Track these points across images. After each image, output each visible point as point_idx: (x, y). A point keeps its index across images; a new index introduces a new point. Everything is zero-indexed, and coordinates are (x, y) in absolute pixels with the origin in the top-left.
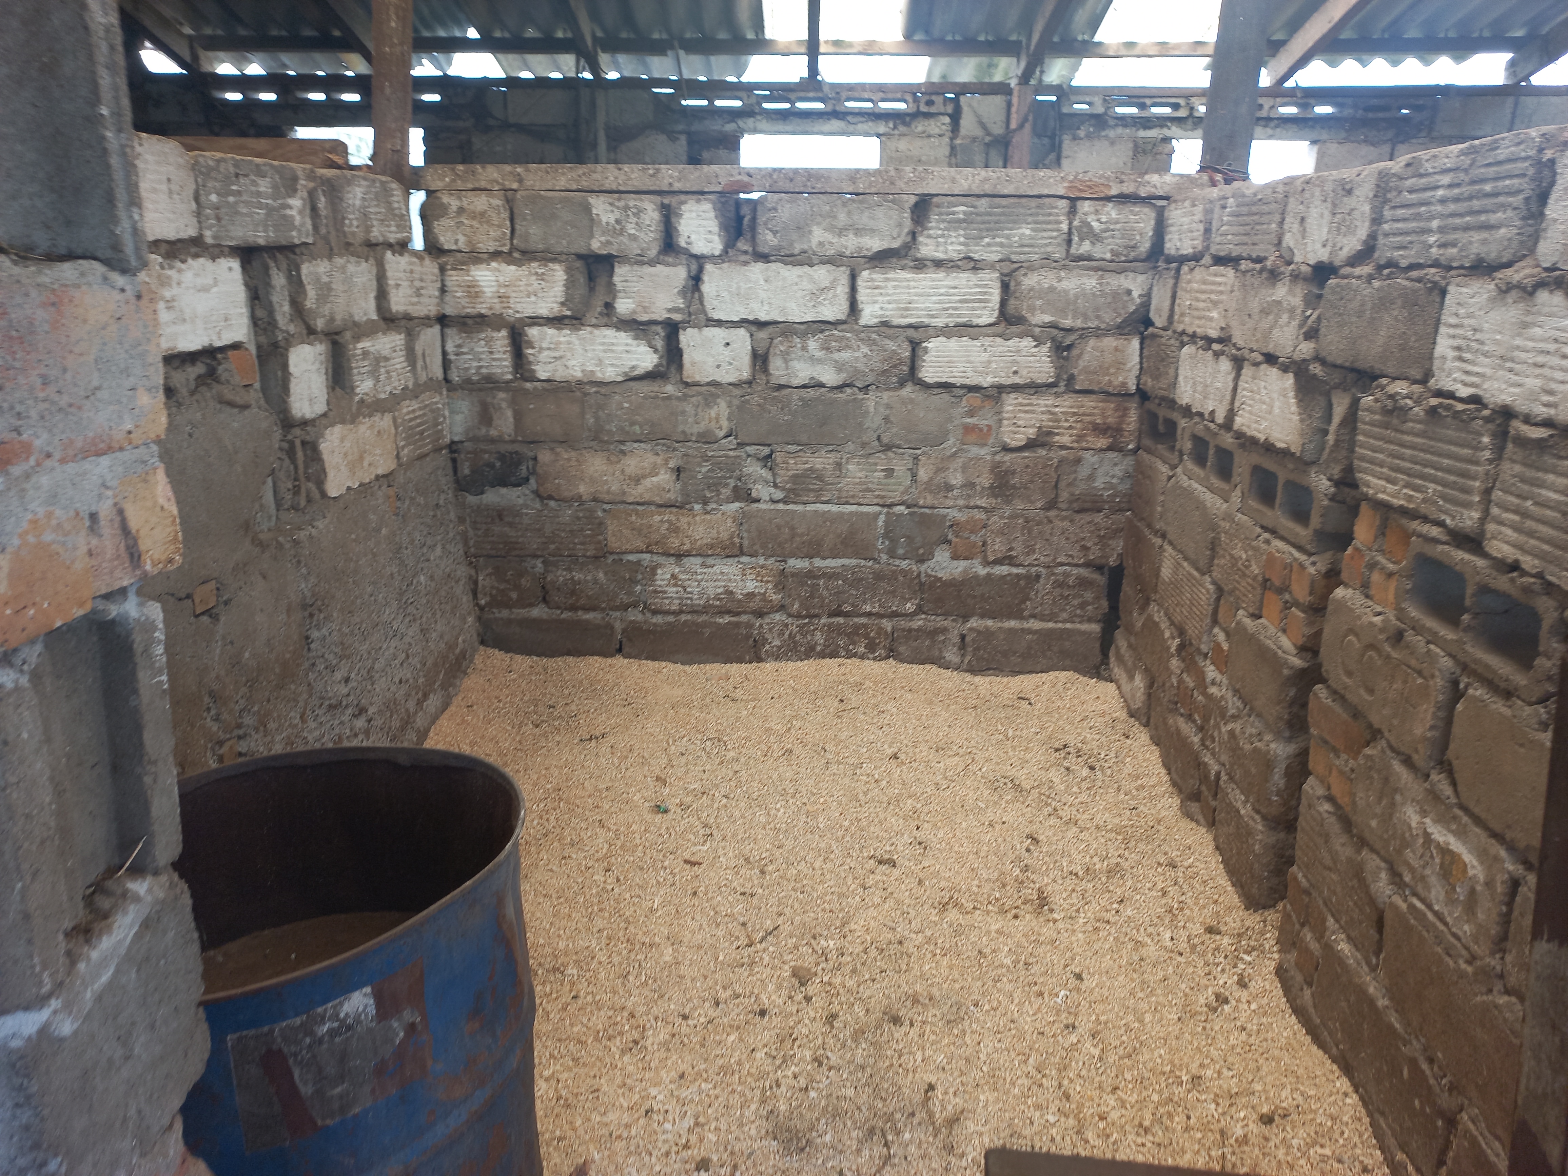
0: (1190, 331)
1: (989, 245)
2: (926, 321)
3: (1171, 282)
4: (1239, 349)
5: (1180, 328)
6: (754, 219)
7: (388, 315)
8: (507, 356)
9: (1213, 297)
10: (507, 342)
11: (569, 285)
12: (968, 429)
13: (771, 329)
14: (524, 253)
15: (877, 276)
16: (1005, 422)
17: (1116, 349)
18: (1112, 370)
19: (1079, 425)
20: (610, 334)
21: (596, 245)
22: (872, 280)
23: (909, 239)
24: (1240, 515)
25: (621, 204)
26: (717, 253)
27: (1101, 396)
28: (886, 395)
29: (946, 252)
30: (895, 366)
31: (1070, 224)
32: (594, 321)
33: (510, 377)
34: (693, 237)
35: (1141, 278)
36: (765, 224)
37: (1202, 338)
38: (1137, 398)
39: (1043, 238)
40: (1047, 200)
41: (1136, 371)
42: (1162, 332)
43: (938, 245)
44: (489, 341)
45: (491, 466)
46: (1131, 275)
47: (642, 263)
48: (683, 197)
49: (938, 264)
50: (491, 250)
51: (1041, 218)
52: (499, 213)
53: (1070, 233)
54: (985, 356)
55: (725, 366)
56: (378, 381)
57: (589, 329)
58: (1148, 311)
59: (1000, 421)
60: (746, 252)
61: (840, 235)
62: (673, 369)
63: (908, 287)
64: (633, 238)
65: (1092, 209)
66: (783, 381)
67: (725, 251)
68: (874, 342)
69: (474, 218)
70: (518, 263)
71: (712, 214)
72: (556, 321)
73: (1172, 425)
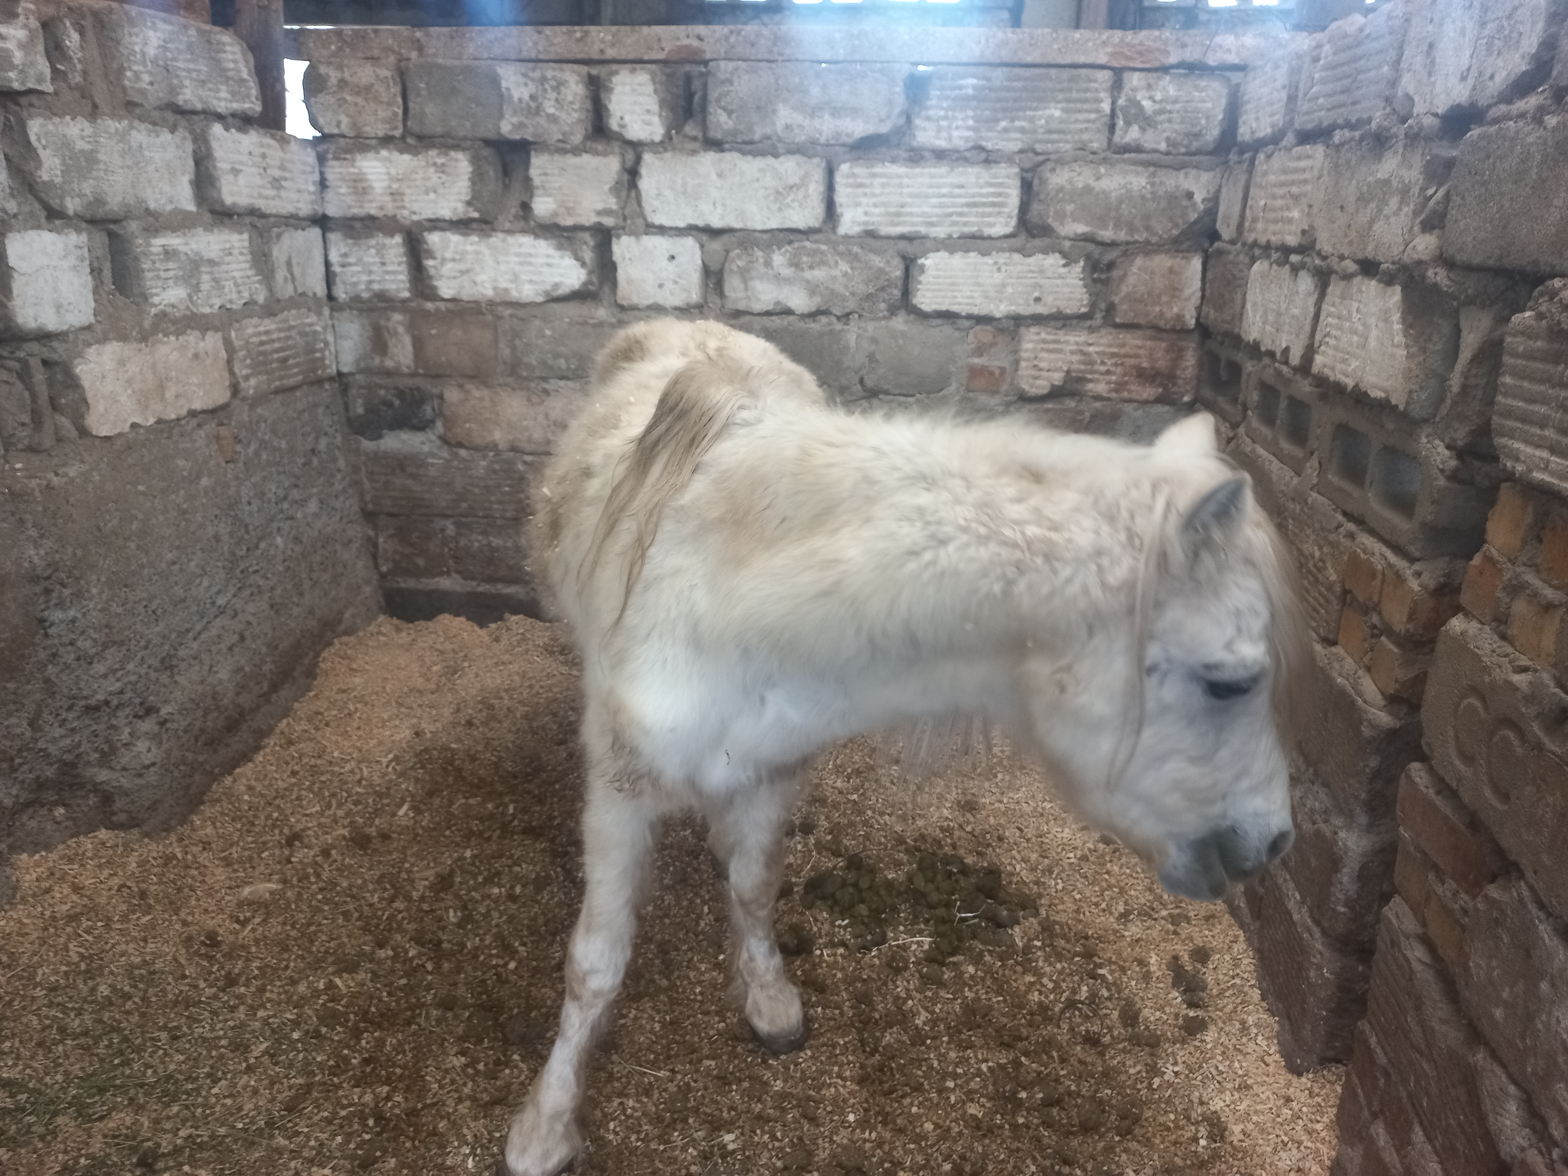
0: (1263, 240)
1: (1006, 130)
2: (923, 230)
3: (1243, 178)
4: (1325, 258)
5: (1250, 238)
6: (704, 98)
7: (218, 208)
8: (404, 268)
9: (1295, 189)
10: (402, 250)
11: (477, 178)
12: (975, 372)
13: (725, 238)
14: (420, 138)
15: (860, 171)
16: (1023, 364)
17: (1171, 270)
18: (1164, 299)
19: (1119, 370)
20: (526, 242)
21: (506, 128)
22: (854, 175)
23: (902, 121)
24: (1314, 495)
25: (537, 74)
26: (658, 138)
27: (1149, 332)
28: (871, 326)
29: (950, 139)
30: (883, 289)
31: (1114, 103)
32: (508, 225)
33: (406, 294)
34: (627, 118)
35: (1206, 177)
36: (718, 100)
37: (1277, 249)
38: (1196, 336)
39: (1077, 121)
40: (1083, 72)
41: (1196, 300)
42: (1229, 247)
43: (939, 129)
44: (381, 250)
45: (389, 404)
46: (1193, 172)
47: (563, 151)
48: (614, 67)
49: (940, 155)
50: (381, 134)
51: (1074, 95)
52: (388, 87)
53: (1113, 114)
54: (998, 278)
55: (669, 285)
56: (197, 289)
57: (501, 235)
58: (1214, 221)
59: (1017, 362)
60: (695, 139)
61: (812, 116)
62: (607, 289)
63: (901, 186)
64: (552, 119)
65: (1143, 83)
66: (741, 306)
67: (668, 137)
68: (856, 257)
69: (358, 94)
70: (413, 151)
71: (650, 88)
72: (462, 225)
73: (1235, 369)
